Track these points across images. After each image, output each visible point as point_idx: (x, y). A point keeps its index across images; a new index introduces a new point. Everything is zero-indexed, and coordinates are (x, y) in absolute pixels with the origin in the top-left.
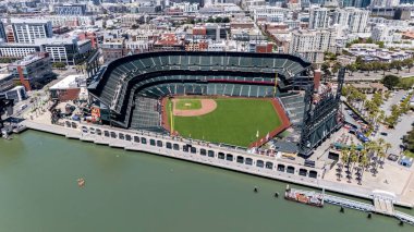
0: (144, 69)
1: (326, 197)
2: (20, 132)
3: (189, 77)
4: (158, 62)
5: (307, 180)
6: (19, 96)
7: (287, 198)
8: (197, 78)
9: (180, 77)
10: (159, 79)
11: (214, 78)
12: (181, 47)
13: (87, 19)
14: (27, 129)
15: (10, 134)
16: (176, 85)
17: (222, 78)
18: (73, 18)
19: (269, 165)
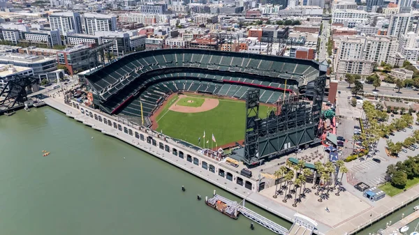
0: (164, 64)
1: (245, 210)
2: (38, 107)
3: (207, 76)
4: (180, 59)
5: (241, 191)
6: (58, 78)
7: (207, 203)
8: (214, 77)
9: (199, 75)
10: (178, 75)
11: (231, 79)
12: (216, 46)
13: (164, 17)
14: (46, 105)
15: (30, 107)
16: (193, 82)
17: (239, 79)
18: (152, 16)
19: (212, 168)
